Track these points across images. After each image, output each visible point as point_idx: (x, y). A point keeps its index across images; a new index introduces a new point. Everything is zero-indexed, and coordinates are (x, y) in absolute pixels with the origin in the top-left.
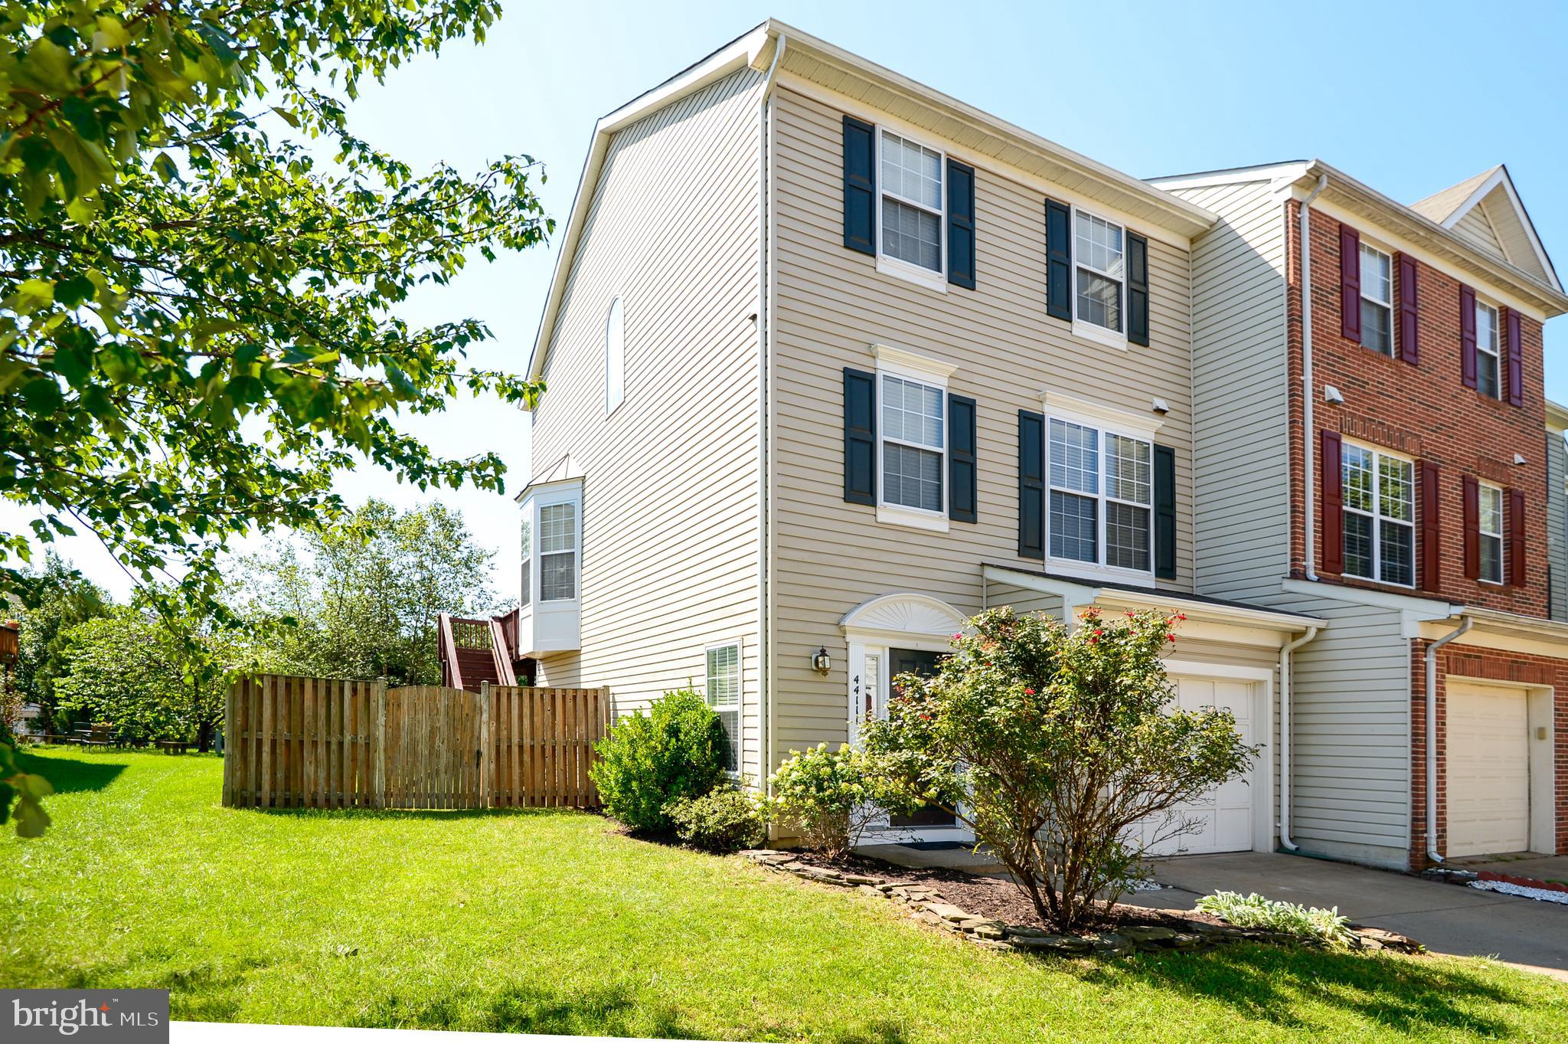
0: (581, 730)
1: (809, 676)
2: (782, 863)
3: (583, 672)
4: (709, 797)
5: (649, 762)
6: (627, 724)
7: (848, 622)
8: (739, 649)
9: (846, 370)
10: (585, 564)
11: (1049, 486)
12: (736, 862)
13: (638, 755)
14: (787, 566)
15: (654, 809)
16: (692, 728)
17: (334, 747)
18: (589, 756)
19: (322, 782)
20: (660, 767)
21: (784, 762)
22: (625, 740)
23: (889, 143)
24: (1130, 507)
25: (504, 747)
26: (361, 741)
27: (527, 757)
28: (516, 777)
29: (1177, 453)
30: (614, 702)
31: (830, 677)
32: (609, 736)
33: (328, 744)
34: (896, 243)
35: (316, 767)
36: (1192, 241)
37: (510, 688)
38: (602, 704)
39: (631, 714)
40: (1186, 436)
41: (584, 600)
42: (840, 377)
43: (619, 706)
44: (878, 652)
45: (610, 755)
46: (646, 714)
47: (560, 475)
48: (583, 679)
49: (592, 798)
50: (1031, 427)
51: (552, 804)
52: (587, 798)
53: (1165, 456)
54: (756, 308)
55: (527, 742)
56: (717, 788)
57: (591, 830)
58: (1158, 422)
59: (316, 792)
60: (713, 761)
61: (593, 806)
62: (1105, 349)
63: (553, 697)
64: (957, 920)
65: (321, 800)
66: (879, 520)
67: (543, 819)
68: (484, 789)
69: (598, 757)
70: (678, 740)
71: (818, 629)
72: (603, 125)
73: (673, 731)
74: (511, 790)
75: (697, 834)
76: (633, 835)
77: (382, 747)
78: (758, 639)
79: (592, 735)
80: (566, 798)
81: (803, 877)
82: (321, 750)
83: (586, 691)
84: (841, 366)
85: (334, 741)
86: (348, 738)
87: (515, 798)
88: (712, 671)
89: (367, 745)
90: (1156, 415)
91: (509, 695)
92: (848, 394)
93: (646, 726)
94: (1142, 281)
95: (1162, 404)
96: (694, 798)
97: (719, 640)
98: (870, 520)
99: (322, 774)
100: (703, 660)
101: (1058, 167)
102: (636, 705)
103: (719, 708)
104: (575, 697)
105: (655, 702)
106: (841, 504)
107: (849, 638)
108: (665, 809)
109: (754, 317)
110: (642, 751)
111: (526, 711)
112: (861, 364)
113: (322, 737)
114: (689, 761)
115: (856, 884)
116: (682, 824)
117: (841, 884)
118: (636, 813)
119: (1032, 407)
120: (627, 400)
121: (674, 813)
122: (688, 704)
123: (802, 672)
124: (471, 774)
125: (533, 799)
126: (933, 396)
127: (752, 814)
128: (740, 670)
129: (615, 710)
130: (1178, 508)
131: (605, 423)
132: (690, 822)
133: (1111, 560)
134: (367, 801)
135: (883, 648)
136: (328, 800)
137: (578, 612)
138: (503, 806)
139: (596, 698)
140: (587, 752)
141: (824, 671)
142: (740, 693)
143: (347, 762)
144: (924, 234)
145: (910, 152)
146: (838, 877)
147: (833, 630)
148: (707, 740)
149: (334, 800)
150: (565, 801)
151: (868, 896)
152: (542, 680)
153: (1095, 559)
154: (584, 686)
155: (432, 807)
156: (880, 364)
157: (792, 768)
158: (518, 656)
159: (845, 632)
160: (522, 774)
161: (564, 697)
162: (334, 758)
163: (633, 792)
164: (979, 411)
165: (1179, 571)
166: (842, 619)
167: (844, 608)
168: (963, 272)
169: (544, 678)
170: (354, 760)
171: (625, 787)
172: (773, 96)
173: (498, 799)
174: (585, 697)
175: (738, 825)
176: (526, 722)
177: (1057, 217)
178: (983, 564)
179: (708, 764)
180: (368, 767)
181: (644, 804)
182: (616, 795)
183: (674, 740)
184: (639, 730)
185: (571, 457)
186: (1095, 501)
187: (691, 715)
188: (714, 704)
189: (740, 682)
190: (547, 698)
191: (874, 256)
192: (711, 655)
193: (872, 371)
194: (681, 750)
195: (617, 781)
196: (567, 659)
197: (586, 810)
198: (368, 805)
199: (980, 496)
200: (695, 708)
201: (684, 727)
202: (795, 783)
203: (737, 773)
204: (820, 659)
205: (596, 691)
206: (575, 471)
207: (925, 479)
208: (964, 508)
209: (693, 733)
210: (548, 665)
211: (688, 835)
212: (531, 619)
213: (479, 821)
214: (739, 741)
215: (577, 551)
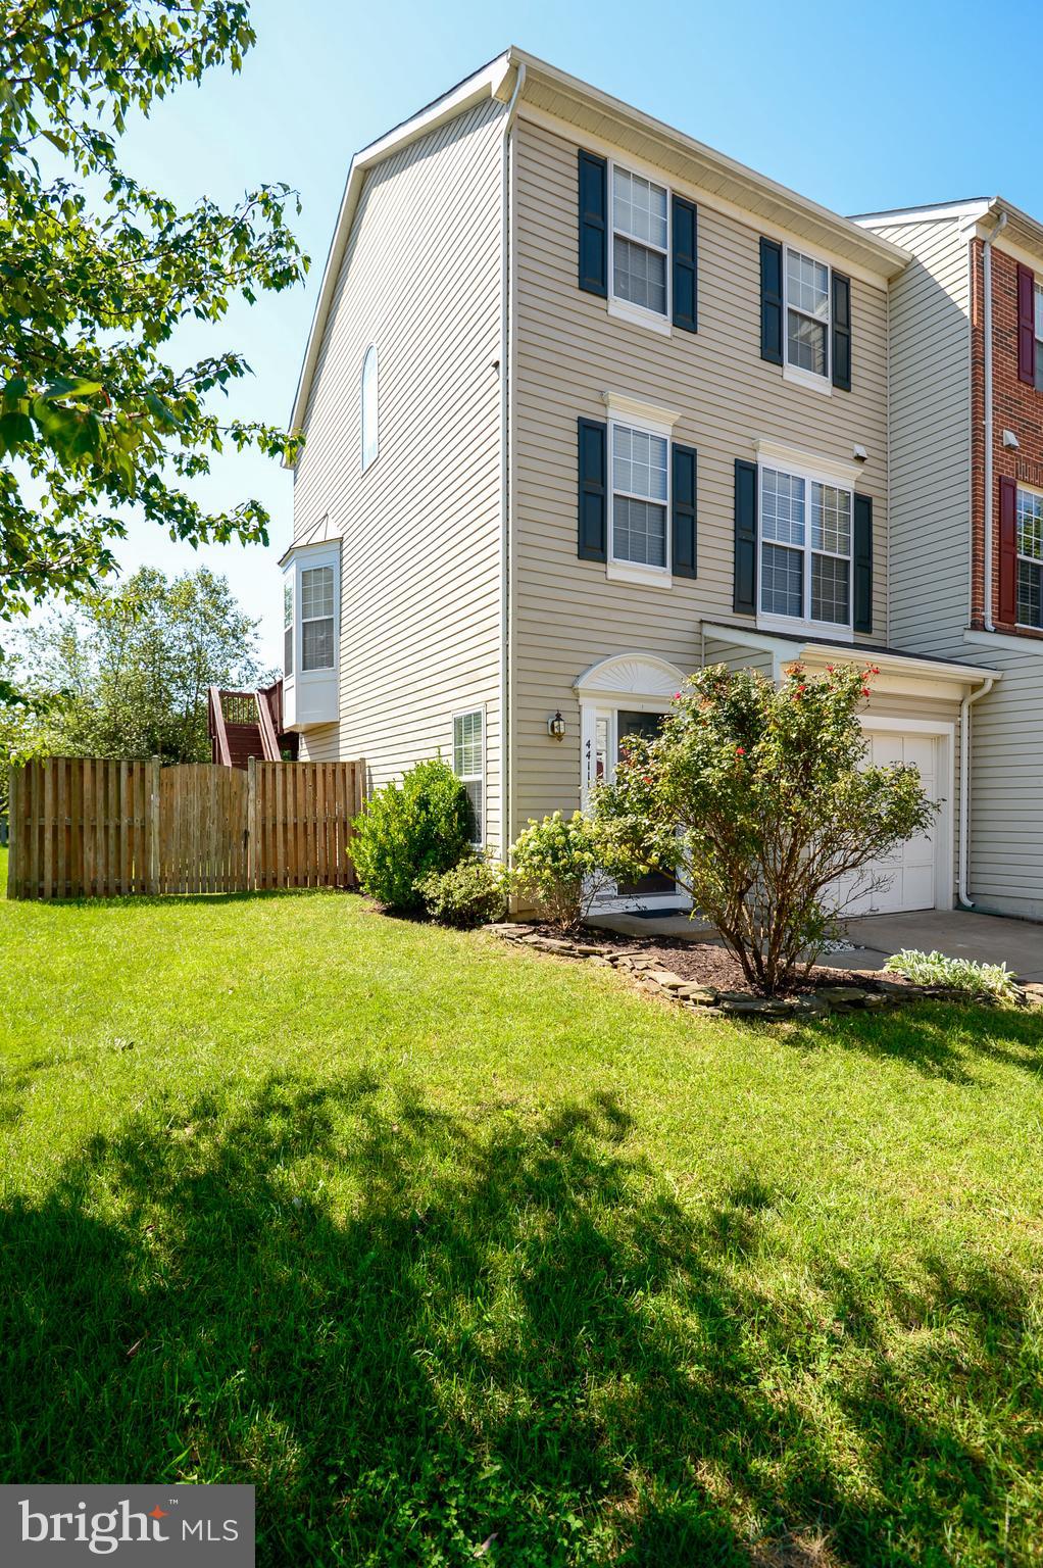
0: (339, 806)
1: (545, 741)
2: (520, 936)
3: (341, 744)
4: (455, 871)
5: (401, 836)
6: (382, 797)
7: (581, 685)
8: (483, 715)
9: (580, 420)
10: (343, 630)
11: (761, 539)
12: (480, 936)
13: (391, 830)
14: (527, 627)
15: (406, 885)
16: (440, 799)
17: (112, 831)
18: (348, 832)
19: (101, 869)
20: (412, 842)
21: (523, 831)
22: (380, 814)
23: (621, 179)
24: (832, 558)
25: (269, 826)
26: (137, 825)
27: (290, 836)
28: (281, 857)
29: (875, 502)
30: (370, 775)
31: (565, 742)
32: (365, 811)
33: (106, 828)
34: (626, 284)
35: (96, 853)
36: (890, 281)
37: (274, 763)
38: (359, 777)
39: (385, 787)
40: (882, 484)
41: (343, 668)
42: (574, 427)
43: (375, 779)
44: (607, 714)
45: (366, 830)
46: (399, 787)
47: (319, 537)
48: (341, 752)
49: (350, 877)
50: (746, 474)
51: (314, 884)
52: (346, 875)
53: (863, 504)
54: (498, 355)
55: (291, 820)
56: (463, 861)
57: (349, 909)
58: (857, 470)
59: (95, 880)
60: (460, 833)
61: (352, 886)
62: (812, 394)
63: (314, 771)
64: (674, 988)
65: (100, 888)
66: (609, 577)
67: (305, 899)
68: (251, 871)
69: (356, 834)
70: (428, 812)
71: (552, 693)
72: (360, 160)
73: (423, 803)
74: (276, 871)
75: (445, 909)
76: (388, 912)
77: (157, 830)
78: (499, 705)
79: (350, 810)
80: (326, 877)
81: (540, 949)
82: (100, 835)
83: (344, 764)
84: (575, 415)
85: (112, 825)
86: (125, 821)
87: (280, 879)
88: (458, 741)
89: (143, 827)
90: (855, 463)
91: (274, 770)
92: (582, 445)
93: (398, 799)
94: (845, 322)
95: (861, 451)
96: (442, 872)
97: (465, 706)
98: (600, 577)
99: (101, 861)
100: (450, 728)
101: (771, 204)
102: (389, 778)
103: (464, 778)
104: (334, 771)
105: (407, 774)
106: (574, 560)
107: (582, 701)
108: (416, 884)
109: (496, 365)
110: (395, 825)
111: (290, 787)
112: (593, 413)
113: (100, 822)
114: (438, 834)
115: (587, 954)
116: (431, 900)
117: (573, 956)
118: (390, 890)
119: (746, 456)
120: (381, 456)
121: (424, 889)
122: (436, 774)
123: (539, 738)
124: (239, 854)
125: (296, 878)
126: (658, 445)
127: (494, 887)
128: (483, 737)
129: (371, 783)
130: (875, 559)
131: (360, 481)
132: (438, 898)
133: (815, 615)
134: (143, 888)
135: (612, 710)
136: (106, 888)
137: (336, 681)
138: (270, 887)
139: (353, 771)
140: (345, 829)
141: (559, 737)
142: (483, 762)
143: (124, 847)
144: (650, 274)
145: (639, 188)
146: (570, 948)
147: (567, 693)
148: (453, 812)
149: (112, 887)
150: (326, 881)
151: (597, 966)
152: (304, 755)
153: (801, 614)
154: (342, 759)
155: (204, 891)
156: (611, 413)
157: (529, 838)
158: (282, 730)
159: (578, 695)
160: (286, 854)
161: (324, 771)
162: (112, 842)
163: (387, 868)
164: (700, 461)
165: (875, 624)
166: (576, 682)
167: (577, 670)
168: (686, 316)
169: (306, 752)
170: (131, 844)
171: (380, 864)
172: (515, 129)
173: (264, 880)
174: (344, 770)
175: (482, 898)
176: (290, 799)
177: (771, 254)
178: (702, 622)
179: (455, 837)
180: (144, 851)
181: (397, 880)
182: (372, 871)
183: (424, 813)
184: (393, 803)
185: (330, 517)
186: (801, 553)
187: (439, 786)
188: (460, 774)
189: (483, 750)
190: (309, 772)
191: (606, 298)
192: (458, 722)
193: (603, 421)
194: (430, 823)
195: (372, 857)
196: (326, 731)
197: (345, 888)
198: (144, 891)
199: (700, 551)
200: (443, 779)
201: (434, 799)
202: (533, 853)
203: (481, 845)
204: (556, 723)
205: (353, 764)
206: (334, 533)
207: (650, 533)
208: (685, 566)
209: (441, 805)
210: (311, 739)
211: (437, 911)
212: (294, 689)
213: (247, 904)
214: (483, 811)
215: (335, 616)
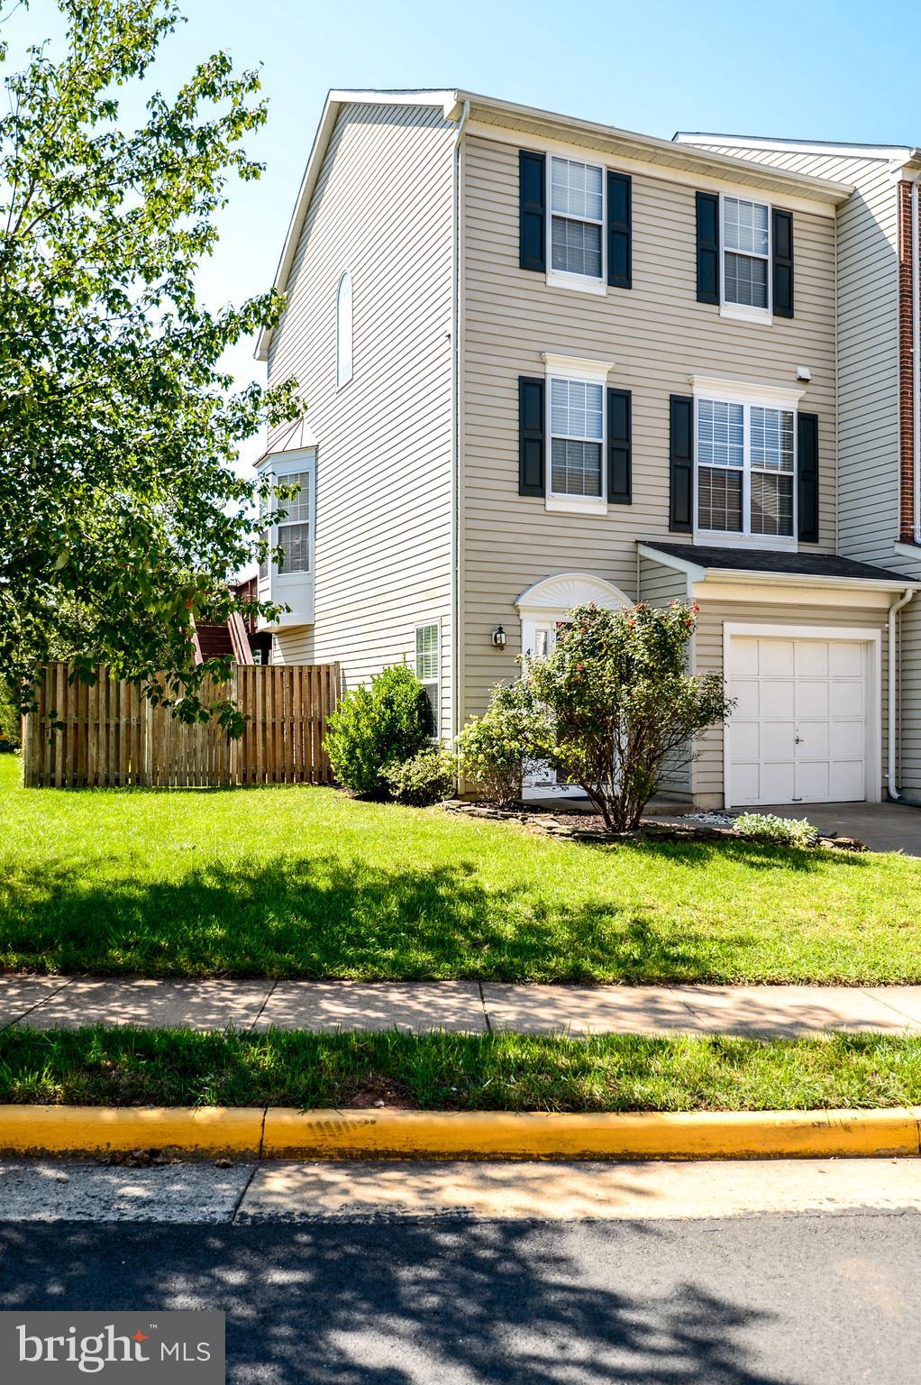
0: (315, 706)
1: (490, 651)
2: (461, 807)
3: (315, 647)
4: (414, 760)
5: (369, 731)
6: (353, 698)
7: (521, 602)
8: (439, 628)
9: (521, 378)
10: (318, 536)
11: (697, 464)
13: (361, 725)
14: (473, 556)
15: (373, 773)
16: (403, 700)
17: (112, 729)
18: (322, 729)
19: (102, 762)
20: (379, 736)
21: (466, 725)
22: (351, 713)
23: (558, 167)
24: (775, 475)
25: (250, 725)
26: (134, 723)
27: (269, 735)
28: (260, 754)
29: (821, 418)
30: (344, 677)
31: (507, 651)
32: (339, 710)
33: (108, 726)
34: (564, 256)
35: (98, 749)
36: (837, 208)
37: (255, 668)
38: (333, 679)
39: (356, 689)
40: (830, 401)
41: (317, 573)
42: (516, 384)
43: (348, 681)
44: (547, 626)
45: (339, 726)
46: (368, 689)
47: (294, 443)
48: (316, 654)
49: (324, 768)
50: (681, 409)
51: (290, 781)
52: (321, 767)
53: (808, 421)
54: (449, 328)
55: (269, 719)
56: (421, 752)
57: (324, 797)
58: (801, 391)
59: (97, 773)
60: (420, 729)
61: (325, 778)
62: (751, 326)
63: (291, 675)
64: (551, 828)
65: (101, 780)
66: (548, 509)
67: (284, 791)
69: (329, 729)
70: (392, 711)
71: (497, 609)
72: (333, 96)
73: (389, 703)
74: (256, 767)
75: (405, 792)
76: (357, 798)
77: (150, 728)
78: (450, 620)
79: (325, 710)
80: (302, 774)
82: (102, 732)
83: (319, 667)
84: (517, 374)
85: (112, 723)
86: (123, 720)
87: (260, 774)
88: (420, 649)
89: (139, 726)
90: (800, 384)
91: (254, 673)
92: (522, 400)
93: (367, 699)
94: (788, 254)
95: (805, 373)
96: (403, 761)
97: (425, 619)
98: (540, 510)
99: (103, 756)
100: (413, 637)
101: (705, 166)
102: (359, 681)
103: (425, 682)
104: (310, 674)
105: (376, 677)
106: (517, 497)
107: (522, 616)
108: (382, 771)
109: (448, 336)
110: (364, 722)
111: (269, 689)
112: (533, 371)
113: (102, 720)
114: (400, 731)
116: (394, 783)
118: (359, 778)
119: (682, 391)
120: (354, 378)
121: (387, 774)
122: (401, 678)
123: (484, 648)
124: (222, 752)
125: (274, 775)
126: (595, 391)
127: (444, 771)
128: (439, 646)
129: (345, 685)
130: (821, 472)
131: (335, 396)
132: (399, 782)
133: (756, 529)
134: (138, 780)
135: (552, 622)
136: (107, 780)
137: (311, 585)
138: (249, 782)
139: (328, 674)
140: (320, 728)
141: (502, 647)
142: (439, 668)
143: (123, 743)
144: (587, 242)
145: (577, 170)
147: (510, 610)
148: (414, 710)
149: (112, 779)
150: (302, 777)
152: (277, 656)
153: (741, 529)
154: (317, 662)
155: (191, 785)
156: (548, 370)
157: (471, 730)
158: (254, 631)
159: (519, 611)
160: (265, 751)
161: (301, 674)
162: (112, 738)
163: (357, 758)
164: (633, 400)
165: (821, 534)
166: (517, 600)
167: (518, 589)
168: (620, 273)
170: (128, 741)
171: (351, 753)
172: (463, 143)
173: (245, 774)
174: (319, 673)
175: (435, 782)
176: (269, 700)
177: (707, 206)
178: (637, 542)
179: (416, 732)
180: (139, 747)
181: (365, 769)
182: (344, 762)
183: (389, 711)
184: (362, 703)
186: (740, 473)
187: (403, 688)
188: (422, 678)
189: (439, 657)
190: (286, 674)
191: (545, 272)
192: (419, 633)
193: (542, 377)
194: (395, 720)
195: (344, 749)
196: (301, 633)
198: (139, 782)
199: (635, 479)
200: (406, 682)
201: (398, 699)
203: (437, 739)
204: (499, 636)
205: (328, 667)
206: (309, 439)
207: (587, 468)
208: (620, 494)
209: (403, 704)
210: (282, 640)
211: (398, 793)
212: (269, 592)
213: (232, 793)
214: (439, 710)
215: (310, 541)
